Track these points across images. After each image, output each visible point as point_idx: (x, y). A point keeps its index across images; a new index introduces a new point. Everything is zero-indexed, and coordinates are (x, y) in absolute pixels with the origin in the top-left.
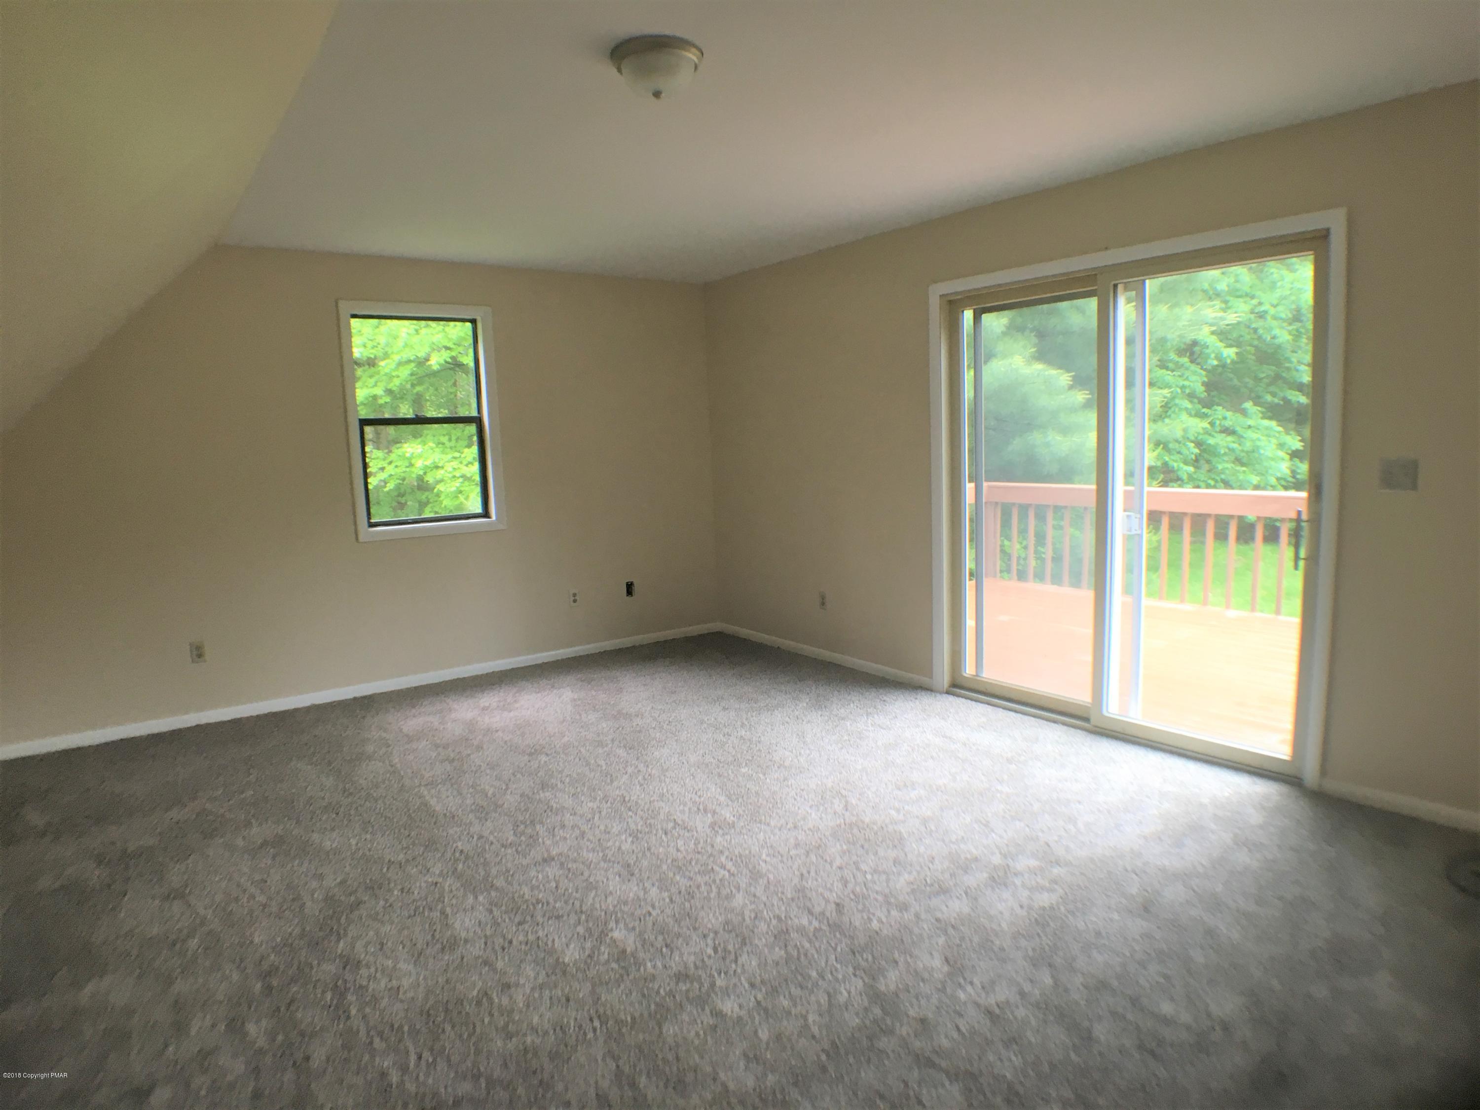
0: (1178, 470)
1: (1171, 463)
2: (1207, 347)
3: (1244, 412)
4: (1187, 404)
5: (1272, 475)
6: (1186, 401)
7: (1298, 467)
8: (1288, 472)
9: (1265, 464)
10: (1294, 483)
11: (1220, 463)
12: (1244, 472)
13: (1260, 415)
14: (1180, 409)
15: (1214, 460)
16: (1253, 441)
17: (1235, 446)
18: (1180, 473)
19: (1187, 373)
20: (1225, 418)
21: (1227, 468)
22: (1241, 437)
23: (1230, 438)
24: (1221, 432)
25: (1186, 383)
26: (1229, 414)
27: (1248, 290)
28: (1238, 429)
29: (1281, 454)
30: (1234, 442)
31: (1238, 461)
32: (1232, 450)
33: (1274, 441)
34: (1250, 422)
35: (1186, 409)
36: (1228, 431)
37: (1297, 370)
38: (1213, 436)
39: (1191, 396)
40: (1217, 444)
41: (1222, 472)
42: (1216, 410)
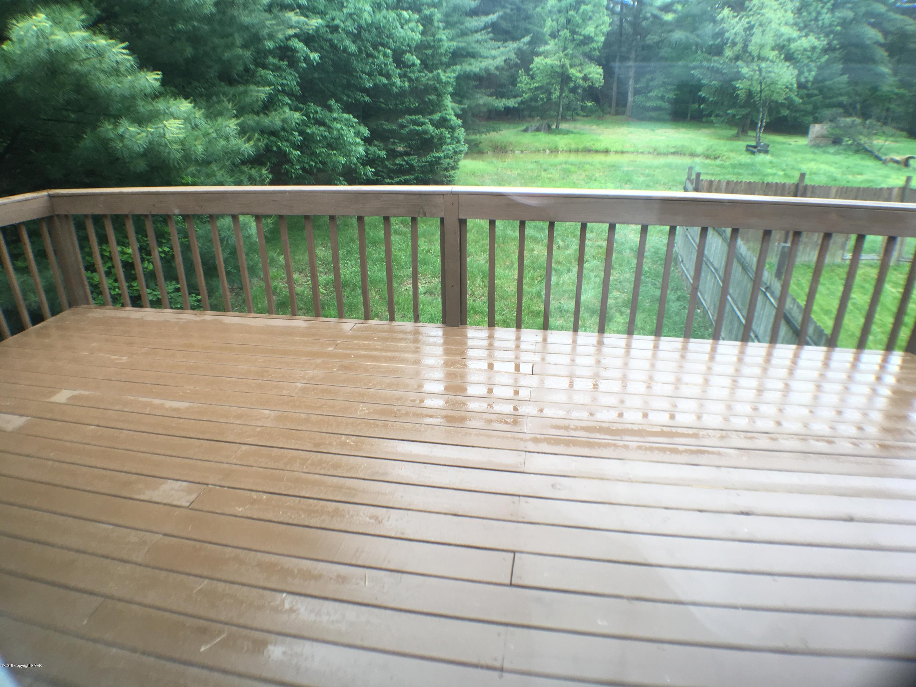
0: (289, 154)
1: (283, 148)
2: (298, 52)
3: (330, 109)
4: (287, 100)
5: (353, 156)
6: (287, 98)
7: (369, 150)
8: (364, 153)
9: (349, 148)
10: (366, 161)
11: (317, 148)
12: (335, 154)
13: (341, 110)
14: (283, 104)
15: (313, 146)
16: (338, 130)
17: (327, 134)
18: (291, 156)
19: (284, 74)
20: (316, 112)
21: (323, 152)
22: (329, 127)
23: (322, 128)
24: (315, 124)
25: (284, 82)
26: (319, 109)
27: (323, 9)
28: (327, 121)
29: (358, 140)
30: (325, 131)
31: (330, 146)
32: (325, 137)
33: (352, 130)
34: (335, 115)
35: (287, 104)
36: (321, 123)
37: (361, 78)
38: (310, 127)
39: (291, 94)
40: (314, 133)
41: (320, 154)
42: (309, 106)
